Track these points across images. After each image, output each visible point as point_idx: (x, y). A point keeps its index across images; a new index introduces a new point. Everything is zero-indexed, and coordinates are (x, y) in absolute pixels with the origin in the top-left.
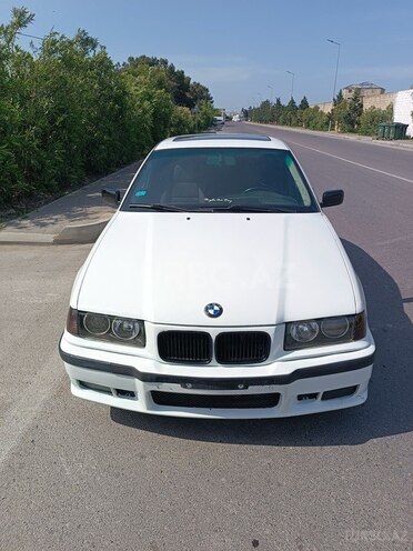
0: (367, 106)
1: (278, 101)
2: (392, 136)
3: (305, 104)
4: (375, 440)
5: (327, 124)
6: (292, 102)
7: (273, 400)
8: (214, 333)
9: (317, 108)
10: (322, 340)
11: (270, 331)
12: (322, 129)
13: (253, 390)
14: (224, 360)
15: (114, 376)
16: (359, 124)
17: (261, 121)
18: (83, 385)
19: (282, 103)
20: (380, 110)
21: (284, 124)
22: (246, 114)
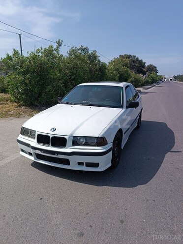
4: (105, 187)
7: (67, 162)
8: (51, 136)
10: (86, 144)
11: (67, 138)
13: (60, 156)
14: (53, 145)
15: (26, 147)
18: (23, 151)
22: (176, 78)
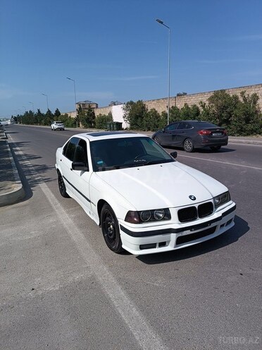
0: (97, 113)
1: (39, 110)
2: (115, 129)
3: (58, 113)
5: (75, 123)
6: (49, 111)
8: (196, 206)
9: (66, 115)
11: (212, 201)
12: (72, 127)
14: (201, 216)
16: (94, 123)
17: (28, 124)
19: (42, 112)
20: (105, 115)
21: (45, 124)
22: (16, 119)
